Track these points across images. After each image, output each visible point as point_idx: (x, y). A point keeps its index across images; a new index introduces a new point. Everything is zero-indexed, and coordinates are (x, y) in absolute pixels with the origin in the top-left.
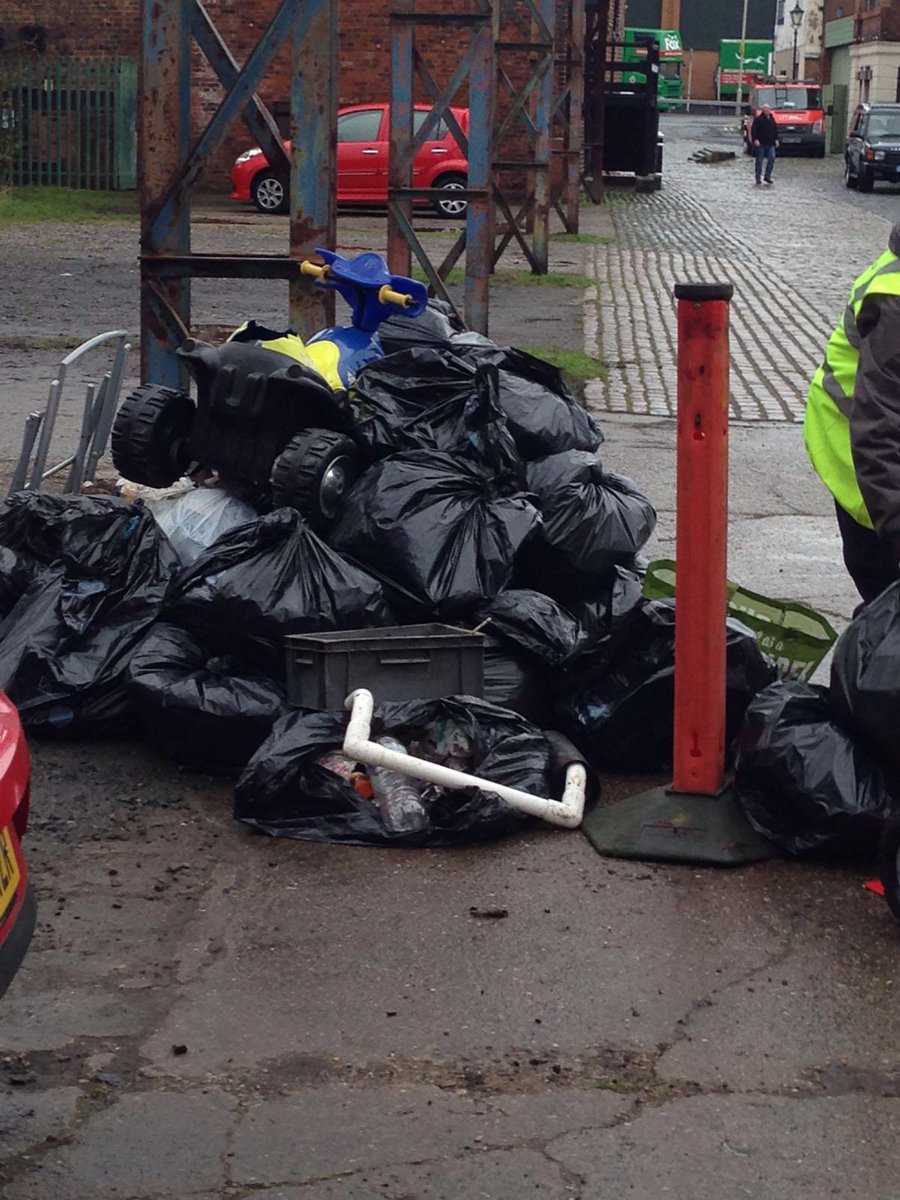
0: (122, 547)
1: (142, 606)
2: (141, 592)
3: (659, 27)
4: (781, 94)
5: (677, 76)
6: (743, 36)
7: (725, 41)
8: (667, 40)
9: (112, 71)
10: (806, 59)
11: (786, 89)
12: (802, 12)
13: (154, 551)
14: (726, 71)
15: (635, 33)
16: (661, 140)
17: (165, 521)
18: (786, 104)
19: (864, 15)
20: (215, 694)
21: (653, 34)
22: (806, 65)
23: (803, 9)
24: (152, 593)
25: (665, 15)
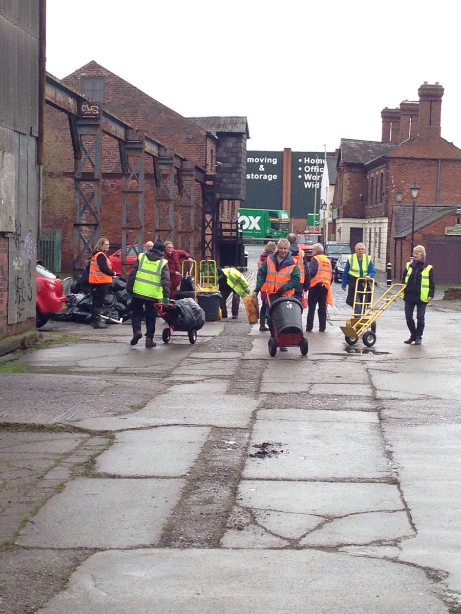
0: (71, 300)
1: (74, 306)
2: (74, 304)
3: (282, 209)
4: (307, 238)
5: (287, 230)
6: (315, 212)
7: (309, 214)
8: (282, 214)
9: (53, 234)
10: (329, 223)
11: (309, 236)
12: (326, 205)
13: (75, 300)
14: (310, 227)
15: (269, 212)
16: (246, 255)
17: (77, 297)
18: (309, 242)
19: (340, 208)
20: (82, 313)
21: (276, 212)
22: (329, 226)
23: (327, 204)
24: (76, 305)
25: (284, 204)
